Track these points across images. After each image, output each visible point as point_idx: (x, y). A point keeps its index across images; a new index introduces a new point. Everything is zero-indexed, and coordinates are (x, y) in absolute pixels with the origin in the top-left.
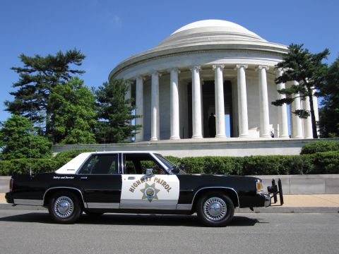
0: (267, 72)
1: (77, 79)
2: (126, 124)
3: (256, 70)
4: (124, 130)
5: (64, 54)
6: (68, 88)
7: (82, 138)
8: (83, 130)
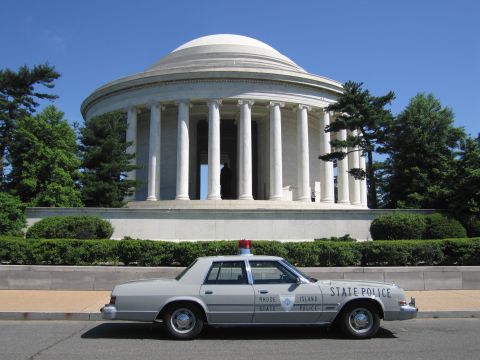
0: (309, 114)
1: (53, 109)
2: (122, 177)
3: (295, 110)
4: (119, 186)
5: (31, 69)
6: (42, 122)
7: (63, 197)
8: (63, 186)
